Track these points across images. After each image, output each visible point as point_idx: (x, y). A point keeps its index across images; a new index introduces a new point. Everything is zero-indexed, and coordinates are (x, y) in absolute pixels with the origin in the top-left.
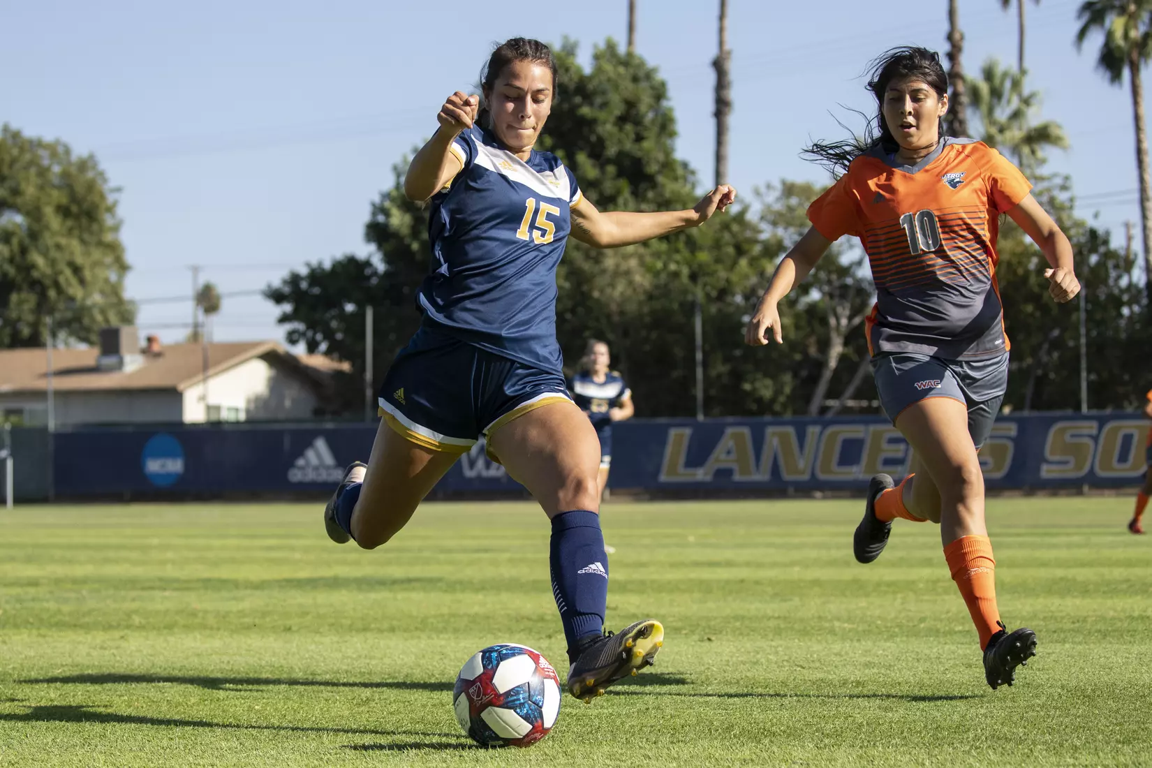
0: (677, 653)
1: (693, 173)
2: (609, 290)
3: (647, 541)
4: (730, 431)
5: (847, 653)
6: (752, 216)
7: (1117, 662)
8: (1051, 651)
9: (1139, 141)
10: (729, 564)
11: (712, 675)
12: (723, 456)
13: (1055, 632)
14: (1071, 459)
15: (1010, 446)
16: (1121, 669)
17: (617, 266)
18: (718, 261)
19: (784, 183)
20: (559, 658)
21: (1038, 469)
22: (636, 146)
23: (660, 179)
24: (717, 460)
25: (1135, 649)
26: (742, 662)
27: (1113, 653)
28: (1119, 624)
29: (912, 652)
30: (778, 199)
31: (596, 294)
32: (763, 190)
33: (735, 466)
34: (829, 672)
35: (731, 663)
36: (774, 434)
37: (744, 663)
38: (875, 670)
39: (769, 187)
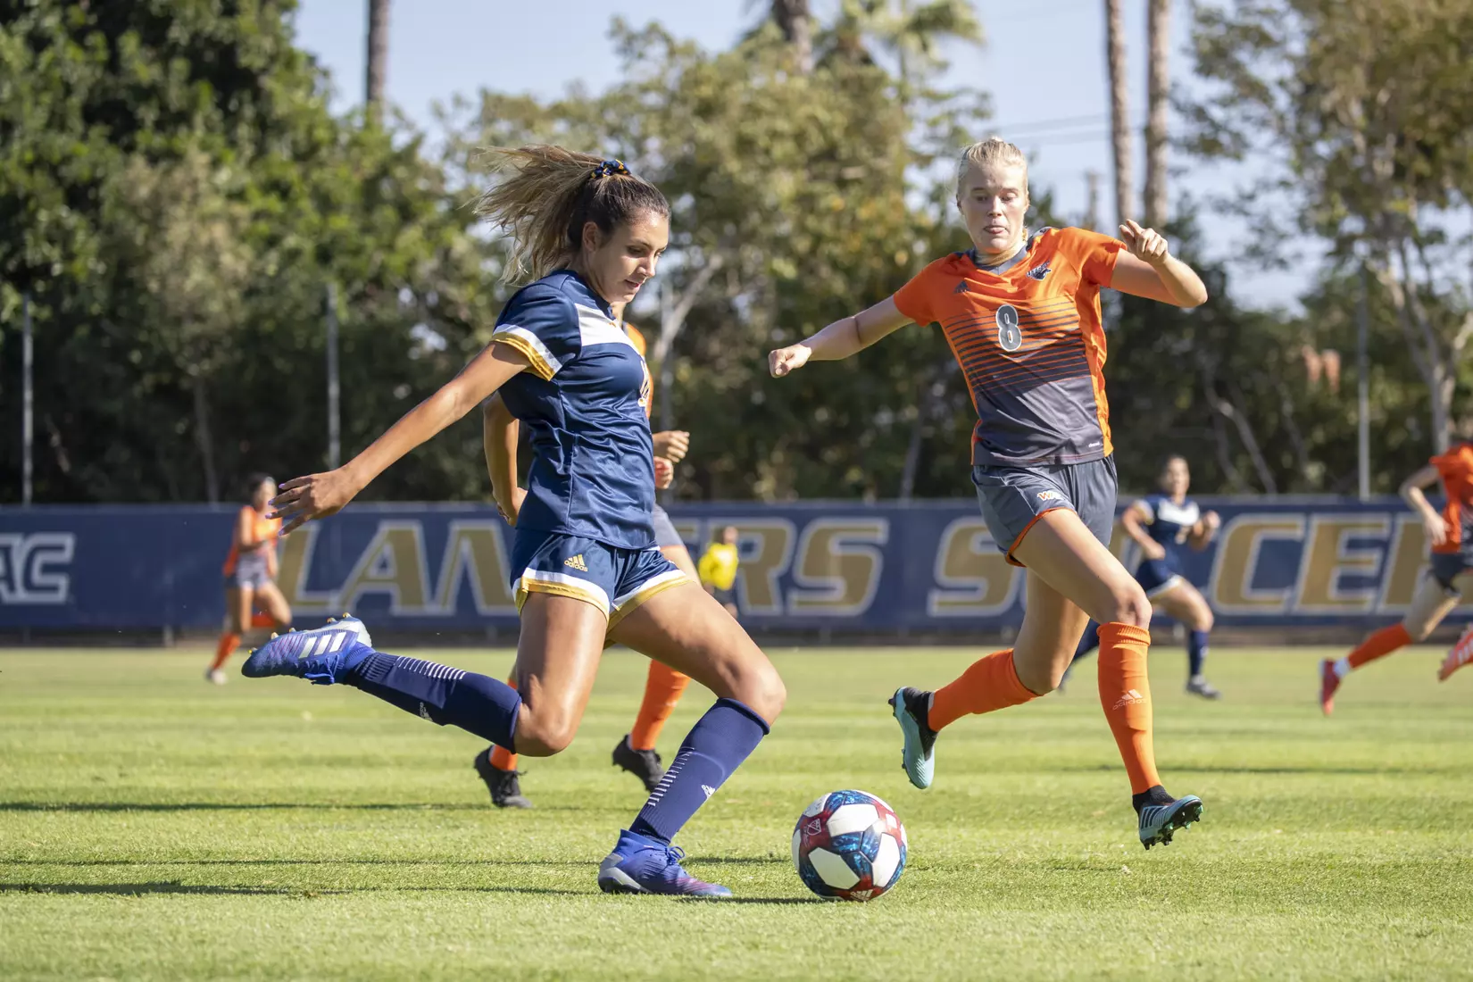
0: (246, 920)
1: (326, 74)
2: (173, 280)
3: (227, 720)
4: (386, 528)
5: (544, 922)
6: (429, 154)
7: (1014, 940)
8: (901, 921)
9: (1111, 31)
10: (368, 762)
11: (302, 960)
12: (373, 572)
13: (914, 887)
14: (982, 583)
15: (876, 561)
16: (1019, 954)
17: (193, 235)
18: (367, 229)
19: (485, 94)
20: (36, 929)
21: (922, 602)
22: (226, 24)
23: (267, 83)
24: (363, 578)
25: (1049, 920)
26: (358, 935)
27: (1009, 926)
28: (1030, 874)
29: (659, 920)
30: (473, 124)
31: (154, 286)
32: (448, 108)
33: (395, 591)
34: (507, 956)
35: (337, 939)
36: (462, 534)
37: (361, 938)
38: (589, 953)
39: (458, 101)
